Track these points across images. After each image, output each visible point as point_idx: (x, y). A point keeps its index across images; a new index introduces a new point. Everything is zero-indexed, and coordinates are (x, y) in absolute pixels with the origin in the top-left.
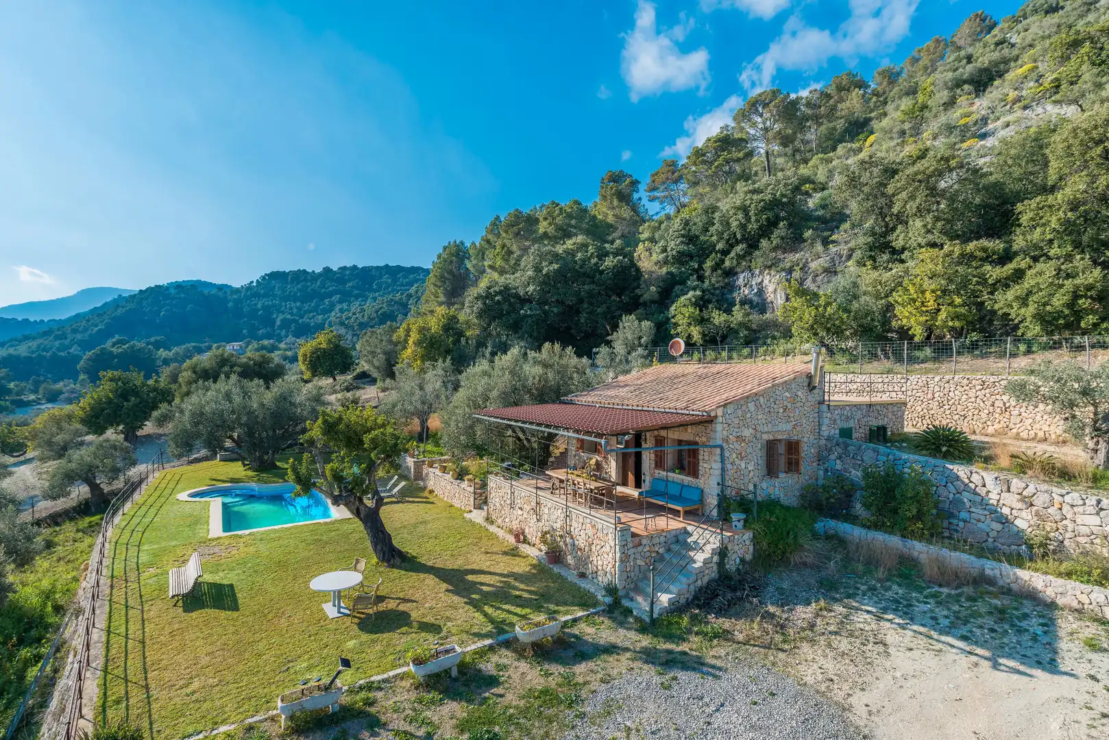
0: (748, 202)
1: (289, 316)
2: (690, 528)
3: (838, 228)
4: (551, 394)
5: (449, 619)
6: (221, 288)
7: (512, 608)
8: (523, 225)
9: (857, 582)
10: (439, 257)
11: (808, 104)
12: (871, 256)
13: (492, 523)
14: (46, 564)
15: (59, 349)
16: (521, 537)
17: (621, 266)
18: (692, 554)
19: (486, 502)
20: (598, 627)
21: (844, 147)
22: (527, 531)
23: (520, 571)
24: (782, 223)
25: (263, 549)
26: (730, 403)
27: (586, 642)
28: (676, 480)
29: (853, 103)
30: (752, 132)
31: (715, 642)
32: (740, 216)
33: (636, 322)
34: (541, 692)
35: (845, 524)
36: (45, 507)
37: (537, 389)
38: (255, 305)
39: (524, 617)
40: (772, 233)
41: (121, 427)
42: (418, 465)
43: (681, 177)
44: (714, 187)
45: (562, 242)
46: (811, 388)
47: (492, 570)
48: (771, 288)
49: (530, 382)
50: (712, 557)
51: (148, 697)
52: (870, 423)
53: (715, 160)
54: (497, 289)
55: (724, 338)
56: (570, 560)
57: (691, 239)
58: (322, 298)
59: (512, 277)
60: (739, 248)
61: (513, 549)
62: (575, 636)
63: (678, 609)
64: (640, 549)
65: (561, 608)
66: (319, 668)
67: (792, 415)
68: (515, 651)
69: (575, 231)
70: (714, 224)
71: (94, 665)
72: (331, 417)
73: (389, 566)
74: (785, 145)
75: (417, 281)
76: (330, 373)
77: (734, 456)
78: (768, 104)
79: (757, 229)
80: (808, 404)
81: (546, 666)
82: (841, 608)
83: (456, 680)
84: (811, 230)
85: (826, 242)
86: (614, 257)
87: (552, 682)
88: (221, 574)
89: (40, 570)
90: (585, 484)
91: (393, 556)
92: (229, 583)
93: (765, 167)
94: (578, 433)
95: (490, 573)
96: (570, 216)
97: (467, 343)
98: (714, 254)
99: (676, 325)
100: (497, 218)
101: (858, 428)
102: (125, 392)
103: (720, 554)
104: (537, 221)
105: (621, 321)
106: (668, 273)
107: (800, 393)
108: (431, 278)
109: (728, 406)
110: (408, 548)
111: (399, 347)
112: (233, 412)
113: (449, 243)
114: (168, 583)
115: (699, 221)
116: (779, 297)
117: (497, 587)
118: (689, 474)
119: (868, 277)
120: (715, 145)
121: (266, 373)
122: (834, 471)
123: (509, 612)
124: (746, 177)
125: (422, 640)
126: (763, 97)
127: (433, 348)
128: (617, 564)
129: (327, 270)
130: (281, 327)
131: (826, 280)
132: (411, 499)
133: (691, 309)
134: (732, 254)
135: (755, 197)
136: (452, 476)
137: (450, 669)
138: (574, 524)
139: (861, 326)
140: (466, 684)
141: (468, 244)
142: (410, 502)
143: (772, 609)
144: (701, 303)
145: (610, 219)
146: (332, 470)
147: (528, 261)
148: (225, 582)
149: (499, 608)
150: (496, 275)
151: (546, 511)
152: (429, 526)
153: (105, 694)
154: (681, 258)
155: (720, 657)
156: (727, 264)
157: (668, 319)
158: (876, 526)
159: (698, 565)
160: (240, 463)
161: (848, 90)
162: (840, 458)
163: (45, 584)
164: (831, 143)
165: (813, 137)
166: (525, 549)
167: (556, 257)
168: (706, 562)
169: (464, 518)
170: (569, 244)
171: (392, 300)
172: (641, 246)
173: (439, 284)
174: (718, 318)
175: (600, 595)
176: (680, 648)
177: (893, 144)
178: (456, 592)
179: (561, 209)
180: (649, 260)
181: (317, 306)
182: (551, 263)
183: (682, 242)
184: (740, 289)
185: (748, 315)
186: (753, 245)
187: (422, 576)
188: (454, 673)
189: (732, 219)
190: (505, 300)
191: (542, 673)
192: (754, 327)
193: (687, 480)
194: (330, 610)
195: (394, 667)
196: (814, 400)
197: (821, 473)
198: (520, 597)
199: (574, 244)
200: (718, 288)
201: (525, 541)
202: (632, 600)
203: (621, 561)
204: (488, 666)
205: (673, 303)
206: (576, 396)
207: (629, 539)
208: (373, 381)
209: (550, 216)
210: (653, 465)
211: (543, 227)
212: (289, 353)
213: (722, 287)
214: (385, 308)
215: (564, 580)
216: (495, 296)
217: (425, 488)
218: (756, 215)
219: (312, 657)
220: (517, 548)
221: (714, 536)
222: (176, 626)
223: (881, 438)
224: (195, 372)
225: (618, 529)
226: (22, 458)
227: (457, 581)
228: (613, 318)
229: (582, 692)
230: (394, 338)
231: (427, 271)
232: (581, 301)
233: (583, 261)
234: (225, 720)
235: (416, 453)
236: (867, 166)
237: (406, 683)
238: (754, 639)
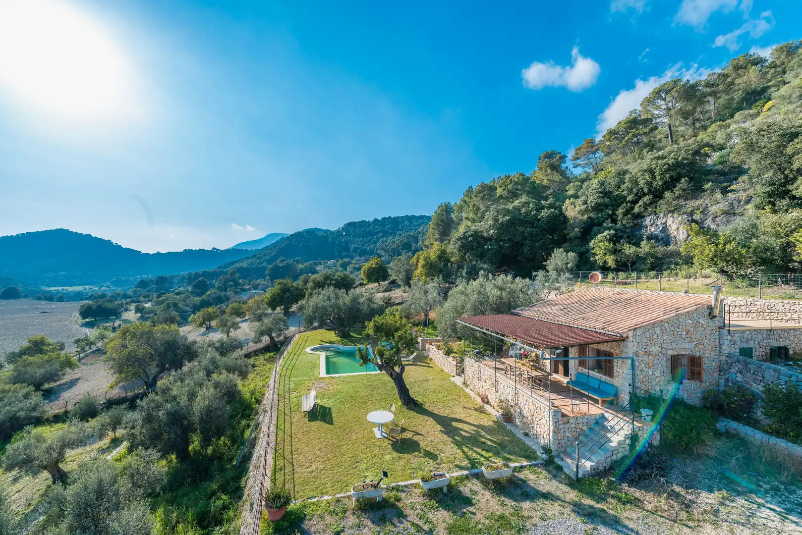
0: (653, 166)
1: (357, 246)
2: (606, 415)
3: (736, 179)
4: (506, 307)
5: (441, 451)
6: (326, 231)
7: (480, 451)
8: (487, 191)
9: (759, 481)
10: (436, 212)
11: (708, 85)
12: (770, 202)
13: (467, 386)
14: (252, 376)
15: (258, 264)
16: (485, 400)
17: (553, 216)
18: (609, 435)
19: (463, 372)
20: (537, 475)
21: (741, 114)
22: (489, 396)
23: (486, 424)
24: (683, 180)
25: (346, 388)
26: (639, 327)
27: (529, 486)
28: (595, 377)
29: (752, 77)
30: (656, 112)
31: (628, 506)
32: (647, 176)
33: (564, 253)
34: (499, 517)
35: (747, 427)
36: (252, 347)
37: (496, 304)
38: (341, 240)
39: (487, 459)
40: (675, 187)
41: (283, 307)
42: (424, 342)
43: (598, 149)
44: (625, 154)
45: (512, 200)
46: (711, 316)
47: (467, 420)
48: (674, 227)
49: (490, 300)
50: (625, 440)
51: (293, 470)
52: (771, 344)
53: (625, 136)
54: (470, 233)
55: (633, 263)
56: (518, 421)
57: (606, 194)
58: (373, 235)
59: (479, 224)
60: (646, 199)
61: (480, 407)
62: (522, 480)
63: (598, 474)
64: (568, 425)
65: (512, 457)
66: (371, 470)
67: (694, 336)
68: (482, 483)
69: (520, 192)
70: (625, 183)
71: (271, 445)
72: (378, 322)
73: (408, 408)
74: (685, 118)
75: (423, 223)
76: (377, 281)
77: (643, 365)
78: (670, 91)
79: (662, 185)
80: (709, 329)
81: (502, 498)
82: (743, 501)
83: (445, 495)
84: (711, 183)
85: (725, 191)
86: (548, 210)
87: (507, 511)
88: (325, 400)
89: (250, 378)
90: (528, 372)
91: (410, 402)
92: (329, 406)
93: (667, 135)
94: (522, 343)
95: (466, 423)
96: (517, 183)
97: (452, 266)
98: (625, 204)
99: (595, 254)
100: (471, 187)
101: (758, 347)
102: (285, 290)
103: (631, 438)
104: (495, 189)
105: (553, 252)
106: (589, 218)
107: (701, 320)
108: (431, 225)
109: (638, 330)
110: (418, 397)
111: (413, 268)
112: (331, 307)
113: (442, 204)
114: (302, 403)
115: (613, 182)
116: (681, 232)
117: (471, 433)
118: (605, 374)
119: (768, 219)
120: (625, 126)
121: (346, 284)
122: (735, 383)
123: (479, 454)
124: (651, 146)
125: (426, 463)
126: (666, 86)
127: (432, 269)
128: (551, 434)
129: (376, 220)
130: (353, 251)
131: (725, 220)
132: (419, 363)
133: (607, 244)
134: (641, 203)
135: (660, 162)
136: (443, 352)
137: (443, 487)
138: (521, 400)
139: (761, 258)
140: (452, 499)
141: (452, 204)
142: (419, 365)
143: (678, 489)
144: (615, 239)
145: (545, 182)
146: (378, 350)
147: (489, 215)
148: (327, 406)
149: (471, 449)
150: (469, 223)
151: (502, 387)
152: (430, 383)
153: (275, 463)
154: (598, 208)
155: (632, 519)
156: (636, 210)
157: (588, 251)
158: (777, 433)
159: (614, 444)
160: (333, 332)
161: (745, 68)
162: (741, 372)
163: (252, 387)
164: (728, 113)
165: (712, 107)
166: (487, 408)
167: (508, 212)
168: (619, 443)
169: (450, 380)
170: (517, 203)
171: (409, 235)
172: (567, 202)
173: (436, 228)
174: (629, 250)
175: (539, 452)
176: (598, 506)
177: (791, 107)
178: (446, 433)
179: (511, 179)
180: (573, 210)
181: (370, 240)
182: (505, 215)
183: (599, 197)
184: (647, 227)
185: (654, 247)
186: (657, 195)
187: (426, 418)
188: (445, 490)
189: (640, 178)
190: (474, 239)
191: (500, 503)
192: (659, 255)
193: (604, 378)
194: (378, 434)
195: (411, 478)
196: (714, 325)
197: (722, 381)
198: (484, 443)
199: (520, 202)
200: (628, 227)
201: (488, 403)
202: (562, 460)
203: (554, 432)
204: (466, 489)
205: (592, 239)
206: (522, 310)
207: (560, 418)
208: (399, 286)
209: (504, 184)
210: (577, 364)
211: (499, 191)
212: (357, 266)
213: (632, 227)
214: (406, 240)
215: (514, 435)
216: (469, 237)
217: (427, 357)
218: (660, 174)
219: (368, 462)
220: (483, 407)
221: (627, 425)
222: (305, 429)
223: (783, 356)
224: (314, 283)
225: (552, 410)
226: (244, 319)
227: (447, 424)
228: (547, 249)
229: (527, 523)
230: (411, 263)
231: (429, 218)
232: (525, 238)
233: (526, 213)
234: (326, 492)
235: (422, 335)
236: (765, 133)
237: (418, 491)
238: (661, 511)
